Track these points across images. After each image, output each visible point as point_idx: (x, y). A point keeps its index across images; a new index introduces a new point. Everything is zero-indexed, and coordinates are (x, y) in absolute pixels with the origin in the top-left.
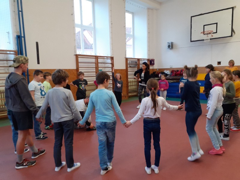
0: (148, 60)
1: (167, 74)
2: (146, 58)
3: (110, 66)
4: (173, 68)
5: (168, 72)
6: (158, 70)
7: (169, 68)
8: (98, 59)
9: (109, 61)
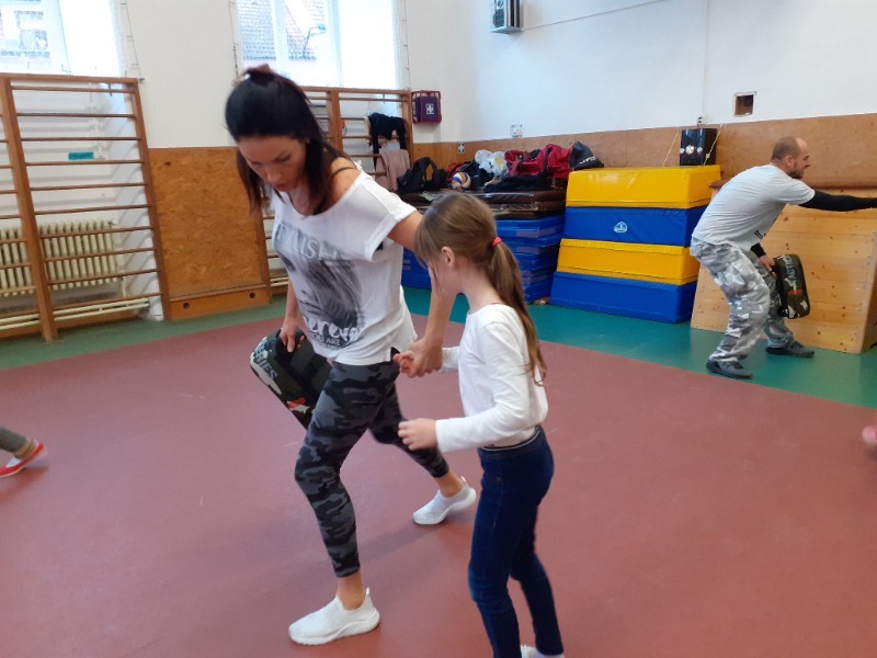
0: (404, 96)
1: (489, 170)
2: (394, 87)
3: (129, 129)
4: (524, 136)
5: (493, 163)
6: (461, 148)
7: (509, 136)
8: (14, 92)
9: (120, 103)
